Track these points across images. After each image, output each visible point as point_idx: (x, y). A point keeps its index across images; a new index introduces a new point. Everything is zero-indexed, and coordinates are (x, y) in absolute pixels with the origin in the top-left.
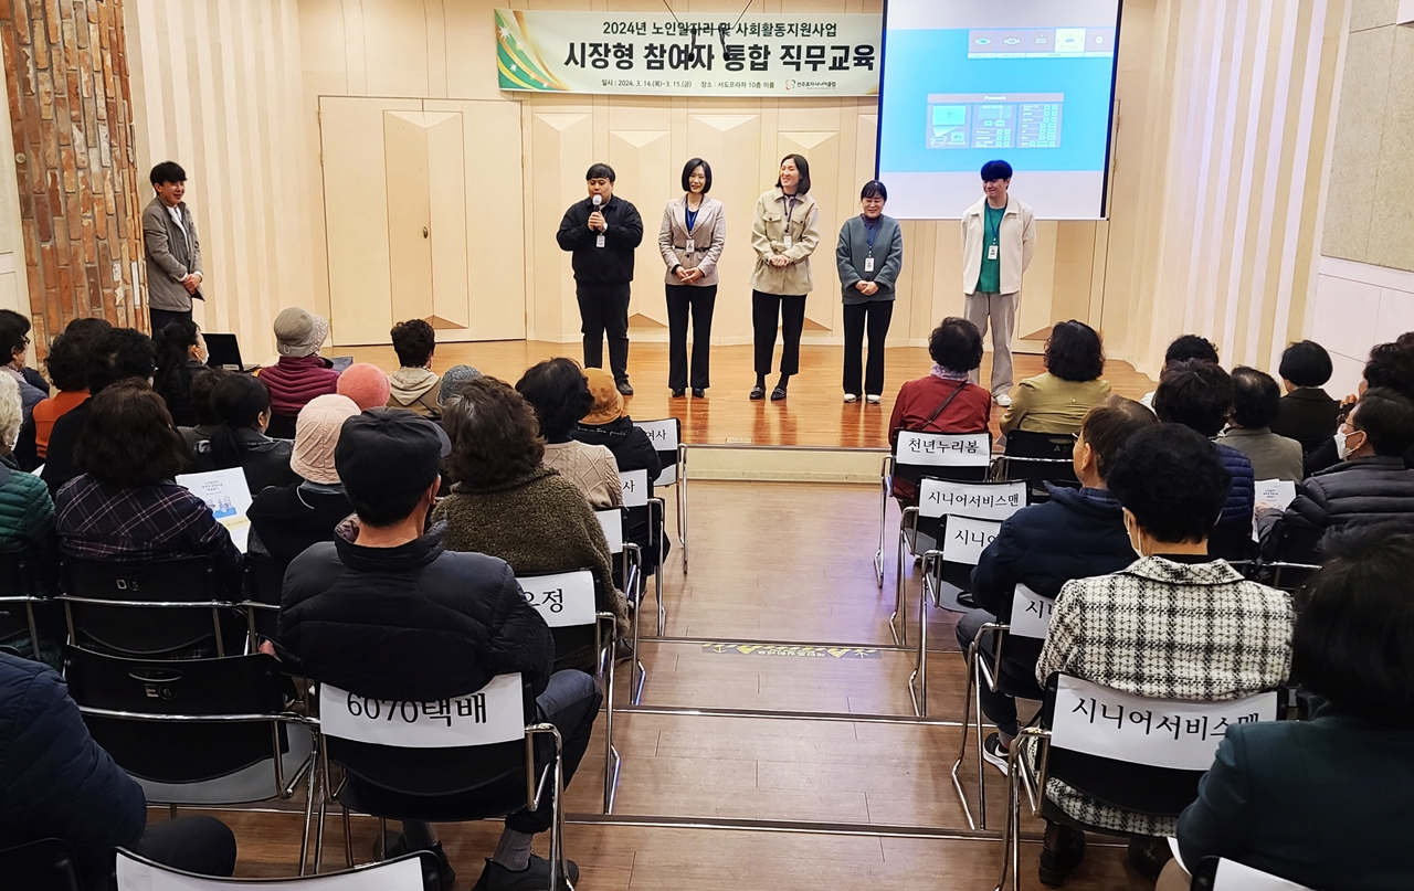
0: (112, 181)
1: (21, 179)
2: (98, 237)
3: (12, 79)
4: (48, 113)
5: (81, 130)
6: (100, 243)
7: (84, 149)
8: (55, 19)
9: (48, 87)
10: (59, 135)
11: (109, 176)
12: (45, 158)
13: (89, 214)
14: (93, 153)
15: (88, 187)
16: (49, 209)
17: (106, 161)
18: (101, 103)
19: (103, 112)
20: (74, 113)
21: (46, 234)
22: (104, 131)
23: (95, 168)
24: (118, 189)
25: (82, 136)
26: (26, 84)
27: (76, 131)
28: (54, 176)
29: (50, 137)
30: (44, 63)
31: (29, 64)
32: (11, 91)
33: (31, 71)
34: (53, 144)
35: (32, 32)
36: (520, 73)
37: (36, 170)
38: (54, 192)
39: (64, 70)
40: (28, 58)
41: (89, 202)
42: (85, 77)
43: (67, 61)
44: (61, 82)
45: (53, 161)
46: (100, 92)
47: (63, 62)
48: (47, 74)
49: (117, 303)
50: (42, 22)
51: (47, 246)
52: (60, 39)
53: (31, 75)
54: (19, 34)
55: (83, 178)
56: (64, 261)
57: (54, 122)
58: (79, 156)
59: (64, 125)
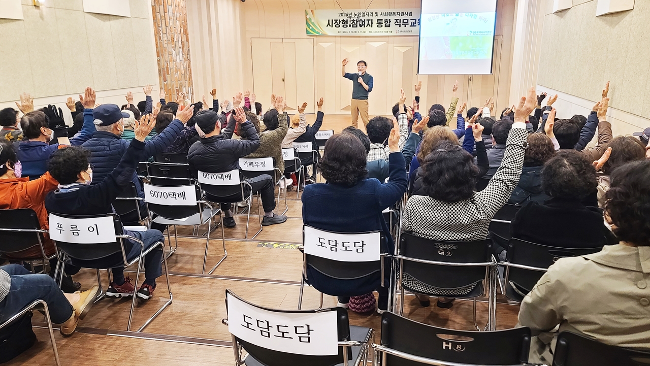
0: (183, 64)
1: (159, 64)
2: (179, 80)
3: (156, 37)
4: (166, 46)
6: (179, 82)
7: (175, 56)
8: (168, 20)
9: (166, 39)
10: (169, 52)
12: (165, 58)
13: (177, 74)
14: (178, 56)
15: (176, 66)
16: (166, 73)
17: (181, 59)
18: (180, 43)
19: (181, 45)
20: (173, 46)
21: (165, 80)
22: (181, 50)
23: (178, 61)
24: (185, 67)
25: (175, 52)
26: (160, 38)
27: (173, 51)
28: (167, 64)
30: (165, 32)
31: (161, 32)
32: (156, 40)
33: (161, 34)
34: (167, 54)
35: (162, 23)
36: (312, 29)
37: (162, 62)
38: (167, 68)
39: (170, 34)
40: (160, 30)
41: (176, 71)
42: (176, 35)
43: (171, 31)
44: (169, 37)
45: (167, 59)
46: (180, 40)
48: (166, 35)
50: (164, 21)
51: (165, 83)
52: (169, 25)
53: (161, 36)
54: (158, 24)
56: (170, 87)
57: (168, 48)
58: (174, 58)
59: (170, 49)
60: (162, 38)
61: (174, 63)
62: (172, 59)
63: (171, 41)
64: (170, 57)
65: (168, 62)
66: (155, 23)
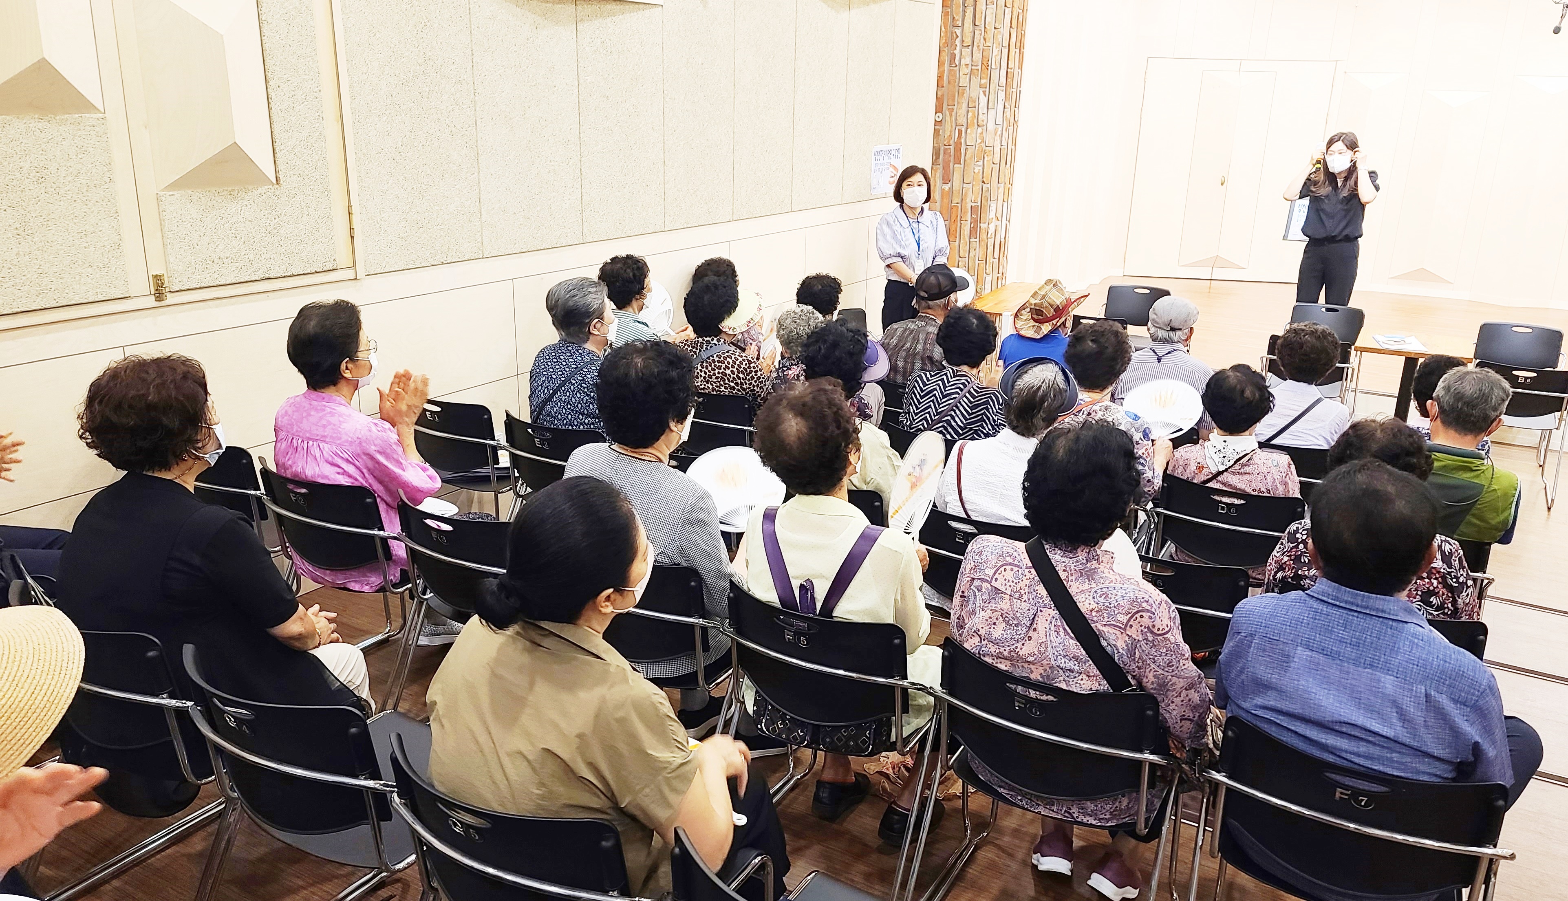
1: (936, 133)
2: (983, 182)
3: (943, 54)
4: (964, 81)
5: (985, 95)
6: (984, 185)
7: (985, 111)
9: (967, 60)
10: (969, 99)
11: (999, 133)
12: (956, 120)
13: (980, 163)
14: (991, 113)
15: (983, 141)
16: (952, 159)
17: (999, 120)
20: (983, 82)
21: (947, 179)
22: (1002, 95)
23: (991, 126)
24: (1004, 143)
25: (985, 99)
26: (953, 57)
27: (982, 96)
28: (960, 132)
29: (963, 101)
30: (968, 42)
31: (958, 42)
32: (940, 64)
33: (958, 48)
34: (964, 106)
35: (964, 16)
37: (948, 127)
38: (958, 145)
39: (981, 47)
40: (957, 37)
41: (982, 154)
42: (996, 52)
43: (985, 39)
44: (978, 56)
45: (962, 120)
46: (1004, 64)
47: (982, 39)
48: (969, 50)
49: (989, 236)
50: (972, 8)
51: (946, 187)
52: (983, 22)
53: (957, 52)
54: (954, 18)
55: (982, 133)
56: (956, 200)
57: (968, 88)
58: (981, 116)
59: (975, 91)
60: (957, 58)
61: (979, 130)
62: (975, 121)
63: (979, 68)
64: (970, 114)
65: (963, 129)
66: (945, 14)
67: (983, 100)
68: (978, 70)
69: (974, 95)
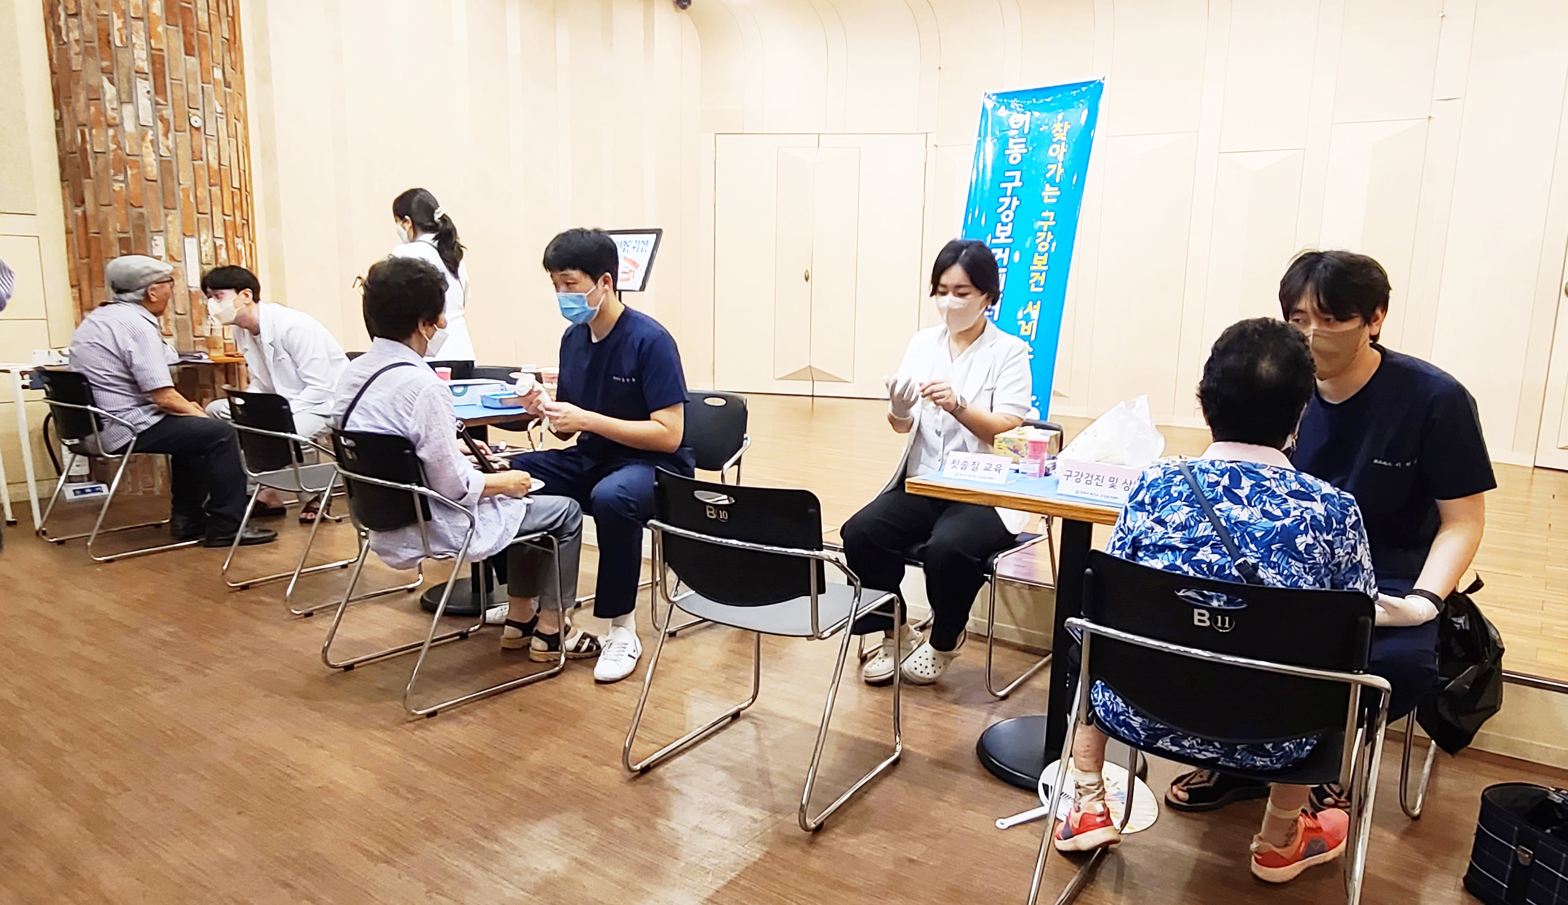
0: (156, 143)
2: (131, 204)
3: (48, 29)
4: (77, 64)
5: (112, 83)
6: (135, 211)
7: (116, 105)
9: (77, 34)
10: (89, 88)
11: (149, 137)
12: (76, 114)
13: (121, 177)
14: (128, 109)
15: (121, 147)
16: (81, 170)
17: (146, 120)
19: (145, 66)
20: (105, 64)
21: (81, 202)
22: (143, 87)
23: (130, 126)
25: (114, 90)
26: (57, 30)
27: (106, 84)
28: (83, 134)
29: (80, 91)
31: (61, 9)
33: (63, 18)
34: (82, 98)
38: (84, 152)
39: (93, 16)
41: (121, 165)
42: (118, 23)
44: (89, 28)
45: (82, 118)
48: (76, 20)
51: (79, 211)
53: (62, 23)
55: (115, 136)
56: (93, 229)
57: (84, 74)
58: (110, 113)
59: (92, 76)
60: (64, 32)
61: (111, 132)
62: (102, 119)
63: (96, 44)
64: (93, 109)
67: (110, 91)
68: (94, 48)
69: (93, 82)
